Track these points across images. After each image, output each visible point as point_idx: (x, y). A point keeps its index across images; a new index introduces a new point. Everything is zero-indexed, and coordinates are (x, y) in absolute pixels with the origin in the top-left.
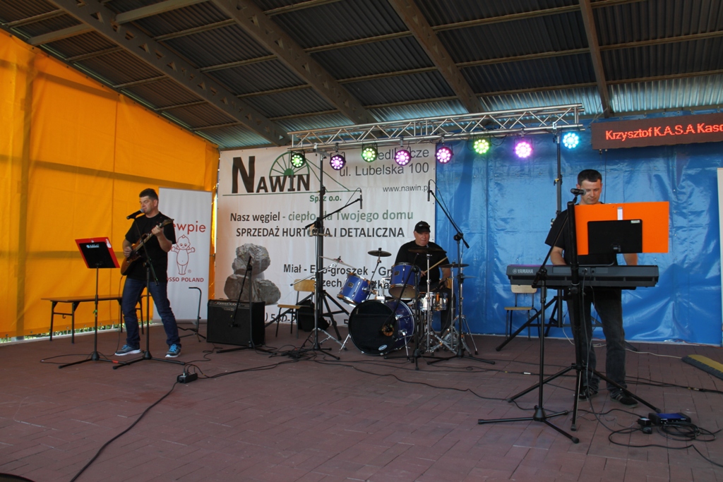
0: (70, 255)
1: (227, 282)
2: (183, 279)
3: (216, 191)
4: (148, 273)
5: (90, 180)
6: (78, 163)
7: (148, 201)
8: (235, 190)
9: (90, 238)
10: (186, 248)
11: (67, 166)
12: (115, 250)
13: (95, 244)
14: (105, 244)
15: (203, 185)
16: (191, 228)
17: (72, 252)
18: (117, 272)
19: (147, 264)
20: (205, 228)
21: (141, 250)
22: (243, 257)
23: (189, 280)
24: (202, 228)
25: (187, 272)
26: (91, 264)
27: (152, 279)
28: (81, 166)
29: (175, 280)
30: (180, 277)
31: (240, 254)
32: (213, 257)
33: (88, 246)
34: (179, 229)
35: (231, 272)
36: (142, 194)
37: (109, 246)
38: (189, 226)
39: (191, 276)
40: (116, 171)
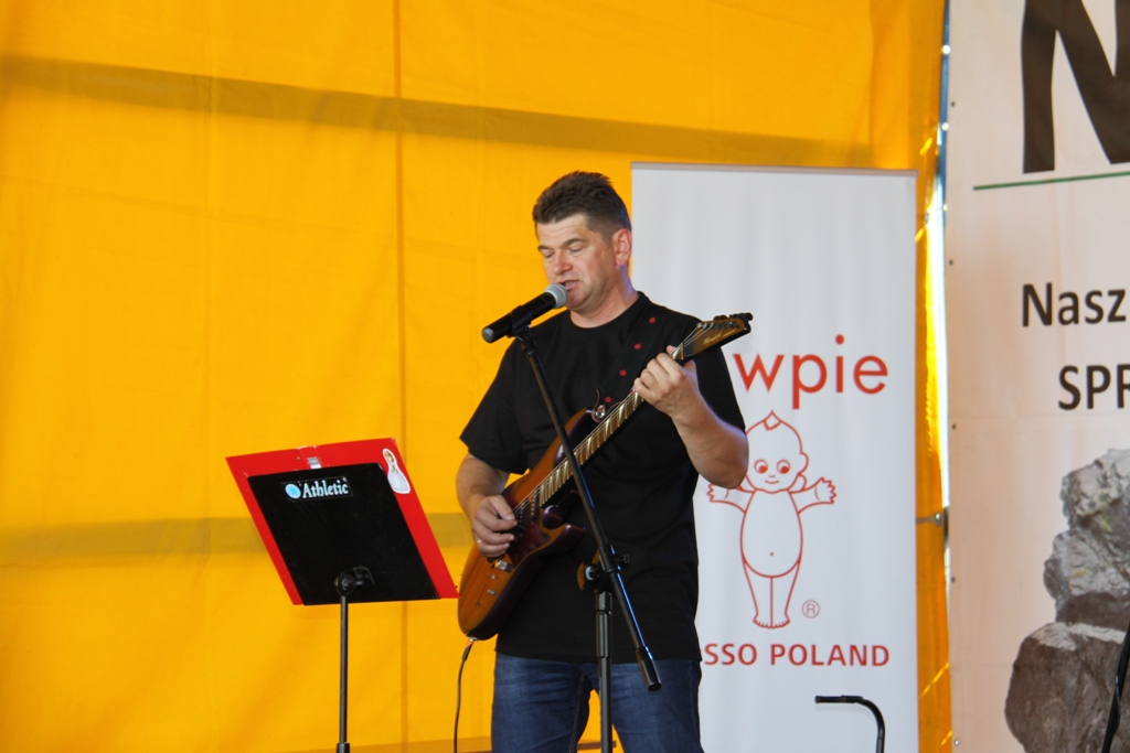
0: (199, 539)
1: (1018, 667)
2: (776, 652)
3: (938, 167)
4: (603, 622)
5: (281, 143)
6: (218, 61)
7: (584, 242)
8: (1039, 153)
9: (300, 446)
10: (786, 480)
11: (163, 76)
12: (428, 507)
13: (329, 475)
14: (379, 475)
15: (863, 138)
16: (809, 374)
17: (205, 524)
18: (438, 619)
19: (597, 569)
20: (883, 372)
21: (565, 499)
22: (1103, 523)
23: (810, 656)
24: (871, 372)
25: (795, 611)
26: (310, 585)
27: (623, 651)
28: (234, 73)
29: (735, 655)
30: (763, 640)
31: (1085, 508)
32: (934, 528)
33: (292, 491)
34: (748, 381)
35: (1039, 613)
36: (553, 205)
37: (398, 484)
38: (797, 362)
39: (821, 636)
40: (407, 94)
